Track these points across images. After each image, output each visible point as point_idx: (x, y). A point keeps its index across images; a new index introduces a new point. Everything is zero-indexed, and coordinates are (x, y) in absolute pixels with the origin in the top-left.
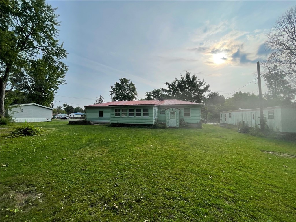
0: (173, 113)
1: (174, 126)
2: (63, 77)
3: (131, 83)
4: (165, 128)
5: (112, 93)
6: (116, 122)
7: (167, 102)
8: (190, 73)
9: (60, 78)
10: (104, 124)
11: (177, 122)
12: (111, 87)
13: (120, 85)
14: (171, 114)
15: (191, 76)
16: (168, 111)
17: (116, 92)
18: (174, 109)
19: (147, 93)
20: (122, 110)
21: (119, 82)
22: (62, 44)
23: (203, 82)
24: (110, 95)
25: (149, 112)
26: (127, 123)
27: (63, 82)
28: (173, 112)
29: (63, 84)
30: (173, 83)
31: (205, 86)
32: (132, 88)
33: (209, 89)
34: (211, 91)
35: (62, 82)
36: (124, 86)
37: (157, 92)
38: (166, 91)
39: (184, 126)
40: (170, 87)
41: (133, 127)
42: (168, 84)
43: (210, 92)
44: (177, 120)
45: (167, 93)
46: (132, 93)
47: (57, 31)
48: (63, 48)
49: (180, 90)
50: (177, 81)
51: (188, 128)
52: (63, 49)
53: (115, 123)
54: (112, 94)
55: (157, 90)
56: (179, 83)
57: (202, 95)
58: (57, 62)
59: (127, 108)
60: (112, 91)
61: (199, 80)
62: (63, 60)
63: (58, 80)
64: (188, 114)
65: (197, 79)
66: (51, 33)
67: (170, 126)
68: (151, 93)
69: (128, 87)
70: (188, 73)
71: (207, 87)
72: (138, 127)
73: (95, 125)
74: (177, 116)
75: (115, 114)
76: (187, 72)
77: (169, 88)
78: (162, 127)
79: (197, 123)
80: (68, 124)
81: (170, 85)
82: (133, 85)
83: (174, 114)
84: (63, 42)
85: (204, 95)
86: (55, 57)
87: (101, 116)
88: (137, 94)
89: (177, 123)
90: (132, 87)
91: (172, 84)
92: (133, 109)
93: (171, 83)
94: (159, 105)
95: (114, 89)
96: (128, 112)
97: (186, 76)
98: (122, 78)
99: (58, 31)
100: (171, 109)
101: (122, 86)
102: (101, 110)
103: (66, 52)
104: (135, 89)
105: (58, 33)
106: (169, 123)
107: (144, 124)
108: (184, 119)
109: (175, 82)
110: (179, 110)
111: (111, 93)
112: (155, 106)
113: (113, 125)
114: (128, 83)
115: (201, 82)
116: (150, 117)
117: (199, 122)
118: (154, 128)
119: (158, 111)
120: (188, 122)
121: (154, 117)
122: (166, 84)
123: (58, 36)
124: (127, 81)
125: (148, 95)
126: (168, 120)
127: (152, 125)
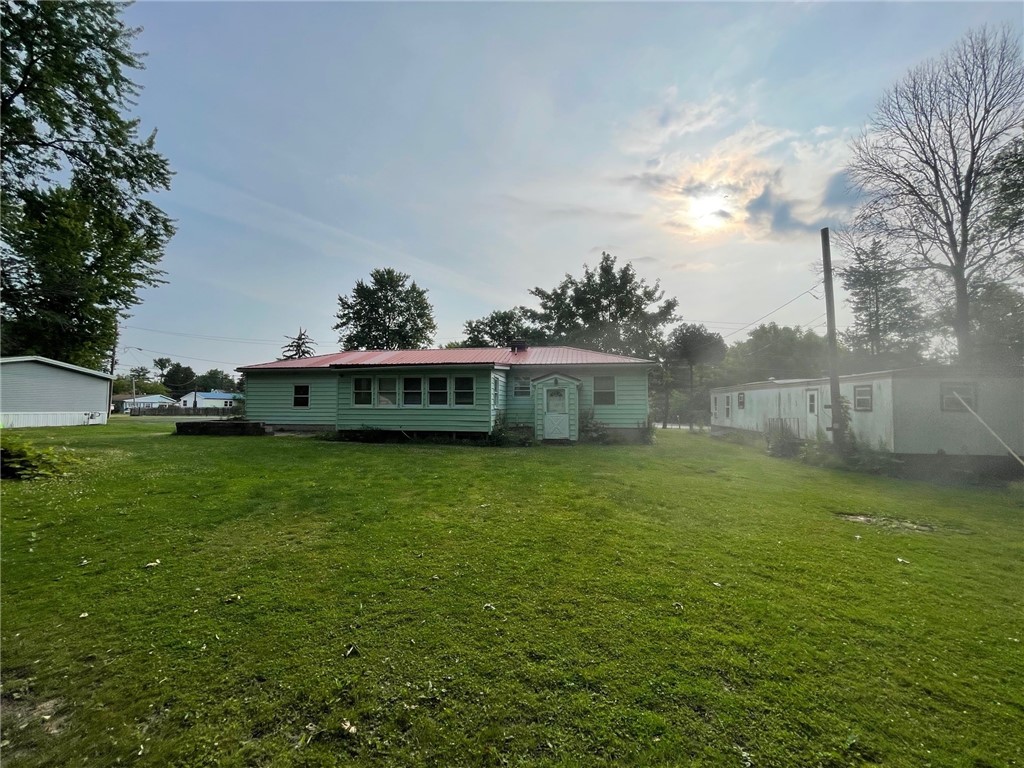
0: (556, 393)
1: (562, 437)
2: (156, 257)
3: (414, 286)
4: (530, 445)
5: (344, 320)
6: (354, 424)
7: (535, 356)
8: (612, 258)
9: (145, 263)
10: (313, 431)
11: (572, 422)
12: (341, 299)
13: (375, 292)
14: (552, 395)
15: (616, 270)
16: (540, 386)
17: (358, 316)
18: (563, 380)
19: (470, 324)
20: (380, 380)
21: (369, 283)
22: (153, 137)
23: (656, 289)
24: (337, 327)
25: (474, 390)
26: (398, 429)
27: (156, 277)
28: (556, 388)
29: (155, 286)
30: (559, 291)
31: (662, 303)
32: (416, 303)
33: (676, 312)
34: (680, 319)
35: (151, 277)
36: (386, 297)
37: (504, 319)
38: (534, 316)
39: (595, 435)
40: (550, 304)
41: (419, 443)
42: (539, 292)
43: (680, 323)
44: (572, 417)
45: (537, 325)
46: (415, 321)
47: (133, 88)
48: (153, 152)
49: (581, 316)
50: (572, 283)
51: (608, 444)
52: (156, 156)
53: (355, 428)
54: (343, 324)
55: (505, 313)
56: (576, 290)
57: (654, 332)
58: (131, 201)
59: (397, 376)
60: (345, 315)
61: (642, 281)
62: (155, 195)
63: (136, 271)
64: (605, 398)
65: (637, 279)
66: (105, 92)
67: (547, 437)
68: (482, 323)
69: (402, 300)
70: (606, 258)
71: (670, 305)
72: (437, 443)
73: (277, 435)
74: (572, 402)
75: (352, 397)
76: (604, 253)
77: (544, 306)
78: (521, 440)
79: (636, 426)
80: (174, 434)
81: (548, 297)
82: (421, 294)
83: (561, 395)
84: (156, 130)
85: (661, 334)
86: (122, 185)
87: (301, 400)
88: (434, 327)
89: (570, 425)
90: (417, 301)
91: (555, 293)
92: (420, 379)
93: (550, 292)
94: (511, 365)
95: (349, 307)
96: (400, 389)
97: (602, 268)
98: (382, 270)
99: (136, 86)
100: (550, 380)
101: (379, 298)
102: (302, 382)
103: (167, 167)
104: (427, 308)
105: (137, 95)
106: (543, 425)
107: (457, 432)
108: (593, 414)
109: (564, 288)
110: (578, 383)
111: (339, 321)
112: (496, 367)
113: (346, 437)
114: (403, 285)
115: (651, 288)
116: (477, 408)
117: (644, 423)
118: (492, 446)
119: (507, 384)
120: (608, 424)
121: (492, 408)
122: (533, 292)
123: (136, 104)
124: (400, 281)
125: (472, 330)
126: (540, 417)
127: (485, 434)
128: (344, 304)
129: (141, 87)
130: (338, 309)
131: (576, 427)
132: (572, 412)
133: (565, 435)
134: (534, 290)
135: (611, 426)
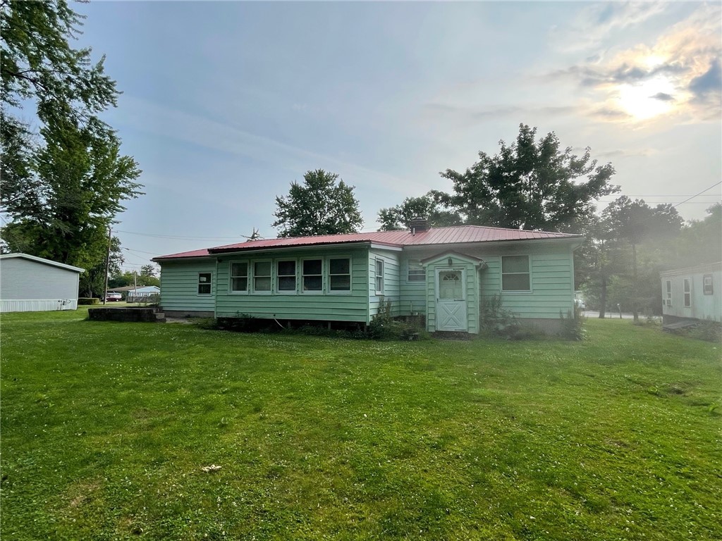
0: (452, 276)
1: (459, 328)
3: (341, 184)
4: (415, 338)
5: (281, 218)
6: (230, 313)
7: (437, 236)
8: (531, 130)
11: (471, 311)
12: (278, 200)
13: (305, 192)
14: (445, 279)
15: (537, 142)
16: (432, 267)
17: (293, 214)
18: (458, 260)
19: (384, 212)
20: (256, 265)
21: (303, 185)
22: (101, 62)
23: (586, 158)
24: (276, 224)
25: (351, 274)
26: (271, 317)
28: (451, 270)
30: (473, 172)
31: (594, 173)
32: (344, 199)
33: (611, 182)
34: (618, 189)
36: (317, 195)
37: (416, 206)
38: (446, 199)
39: (501, 327)
40: (462, 186)
41: (291, 334)
42: (451, 175)
43: (616, 196)
44: (471, 305)
45: (451, 209)
46: (343, 216)
47: (77, 18)
48: (103, 76)
50: (486, 161)
51: (518, 338)
52: (104, 79)
53: (230, 316)
54: (281, 222)
55: (418, 199)
56: (492, 168)
57: (584, 208)
58: (83, 118)
59: (270, 260)
60: (282, 214)
61: (568, 150)
64: (519, 282)
65: (561, 149)
66: (55, 25)
67: (440, 329)
68: (396, 211)
69: (331, 197)
70: (524, 130)
71: (605, 174)
72: (309, 334)
73: (169, 321)
74: (471, 286)
75: (229, 282)
76: (521, 125)
77: (458, 189)
78: (405, 333)
79: (558, 317)
80: (86, 320)
81: (461, 179)
82: (348, 191)
83: (457, 279)
84: (104, 57)
85: (593, 209)
86: (77, 104)
87: (204, 289)
88: (360, 221)
89: (468, 315)
90: (346, 199)
91: (468, 173)
93: (462, 172)
94: (403, 246)
95: (286, 206)
96: (274, 273)
97: (520, 142)
98: (314, 171)
99: (80, 16)
100: (443, 260)
101: (312, 197)
102: (205, 270)
103: (115, 88)
104: (353, 203)
105: (81, 24)
106: (435, 315)
107: (333, 322)
108: (500, 302)
109: (479, 168)
110: (477, 263)
111: (277, 219)
112: (373, 246)
113: (222, 325)
114: (332, 184)
115: (579, 158)
116: (355, 294)
117: (569, 313)
118: (369, 339)
119: (400, 268)
120: (519, 314)
121: (371, 293)
122: (444, 175)
123: (82, 33)
124: (329, 180)
125: (386, 219)
126: (431, 305)
127: (362, 324)
128: (281, 204)
129: (84, 17)
130: (277, 209)
131: (476, 317)
132: (471, 299)
133: (462, 327)
134: (445, 172)
135: (523, 316)
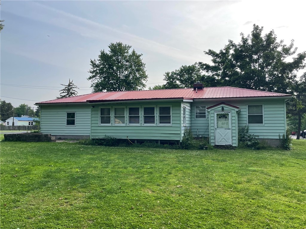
0: (224, 116)
1: (227, 144)
3: (134, 52)
4: (206, 149)
5: (94, 74)
6: (101, 136)
7: (209, 93)
8: (260, 28)
10: (78, 139)
11: (234, 135)
12: (92, 62)
13: (111, 57)
14: (220, 118)
15: (263, 35)
16: (212, 112)
17: (102, 73)
18: (227, 108)
19: (168, 74)
20: (115, 109)
21: (108, 51)
23: (291, 46)
24: (90, 78)
25: (171, 115)
26: (126, 138)
28: (223, 113)
30: (224, 51)
31: (296, 56)
32: (135, 63)
36: (117, 59)
37: (189, 70)
39: (249, 143)
40: (218, 60)
41: (138, 147)
42: (211, 53)
44: (234, 132)
45: (210, 74)
46: (135, 73)
49: (239, 66)
50: (233, 46)
51: (258, 149)
53: (101, 137)
54: (94, 76)
55: (189, 66)
56: (236, 50)
57: (290, 75)
59: (124, 107)
60: (94, 71)
61: (281, 42)
64: (257, 119)
65: (278, 41)
67: (217, 144)
68: (175, 74)
69: (127, 61)
70: (256, 28)
71: (302, 57)
72: (149, 147)
73: (58, 141)
74: (234, 122)
75: (99, 119)
76: (254, 25)
77: (214, 61)
78: (200, 146)
79: (278, 138)
80: (3, 141)
81: (217, 55)
82: (138, 57)
83: (226, 118)
85: (295, 76)
87: (71, 122)
88: (146, 77)
89: (232, 137)
91: (222, 53)
93: (218, 52)
94: (193, 99)
95: (97, 66)
96: (127, 115)
97: (253, 35)
98: (115, 43)
100: (219, 108)
101: (114, 60)
102: (71, 111)
104: (142, 65)
106: (215, 136)
108: (248, 130)
109: (228, 49)
110: (237, 110)
111: (91, 75)
112: (184, 100)
113: (96, 143)
114: (127, 52)
115: (288, 46)
116: (174, 125)
117: (284, 136)
118: (182, 149)
119: (191, 111)
120: (258, 136)
121: (182, 126)
122: (207, 53)
124: (125, 50)
125: (169, 78)
126: (212, 131)
127: (178, 141)
128: (94, 64)
130: (90, 68)
131: (236, 138)
132: (234, 128)
133: (229, 143)
134: (208, 51)
135: (260, 137)
